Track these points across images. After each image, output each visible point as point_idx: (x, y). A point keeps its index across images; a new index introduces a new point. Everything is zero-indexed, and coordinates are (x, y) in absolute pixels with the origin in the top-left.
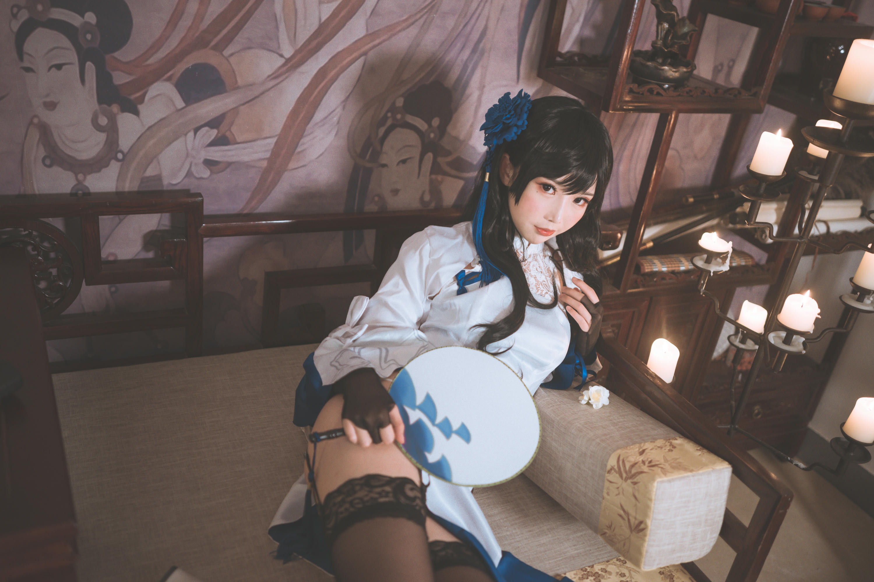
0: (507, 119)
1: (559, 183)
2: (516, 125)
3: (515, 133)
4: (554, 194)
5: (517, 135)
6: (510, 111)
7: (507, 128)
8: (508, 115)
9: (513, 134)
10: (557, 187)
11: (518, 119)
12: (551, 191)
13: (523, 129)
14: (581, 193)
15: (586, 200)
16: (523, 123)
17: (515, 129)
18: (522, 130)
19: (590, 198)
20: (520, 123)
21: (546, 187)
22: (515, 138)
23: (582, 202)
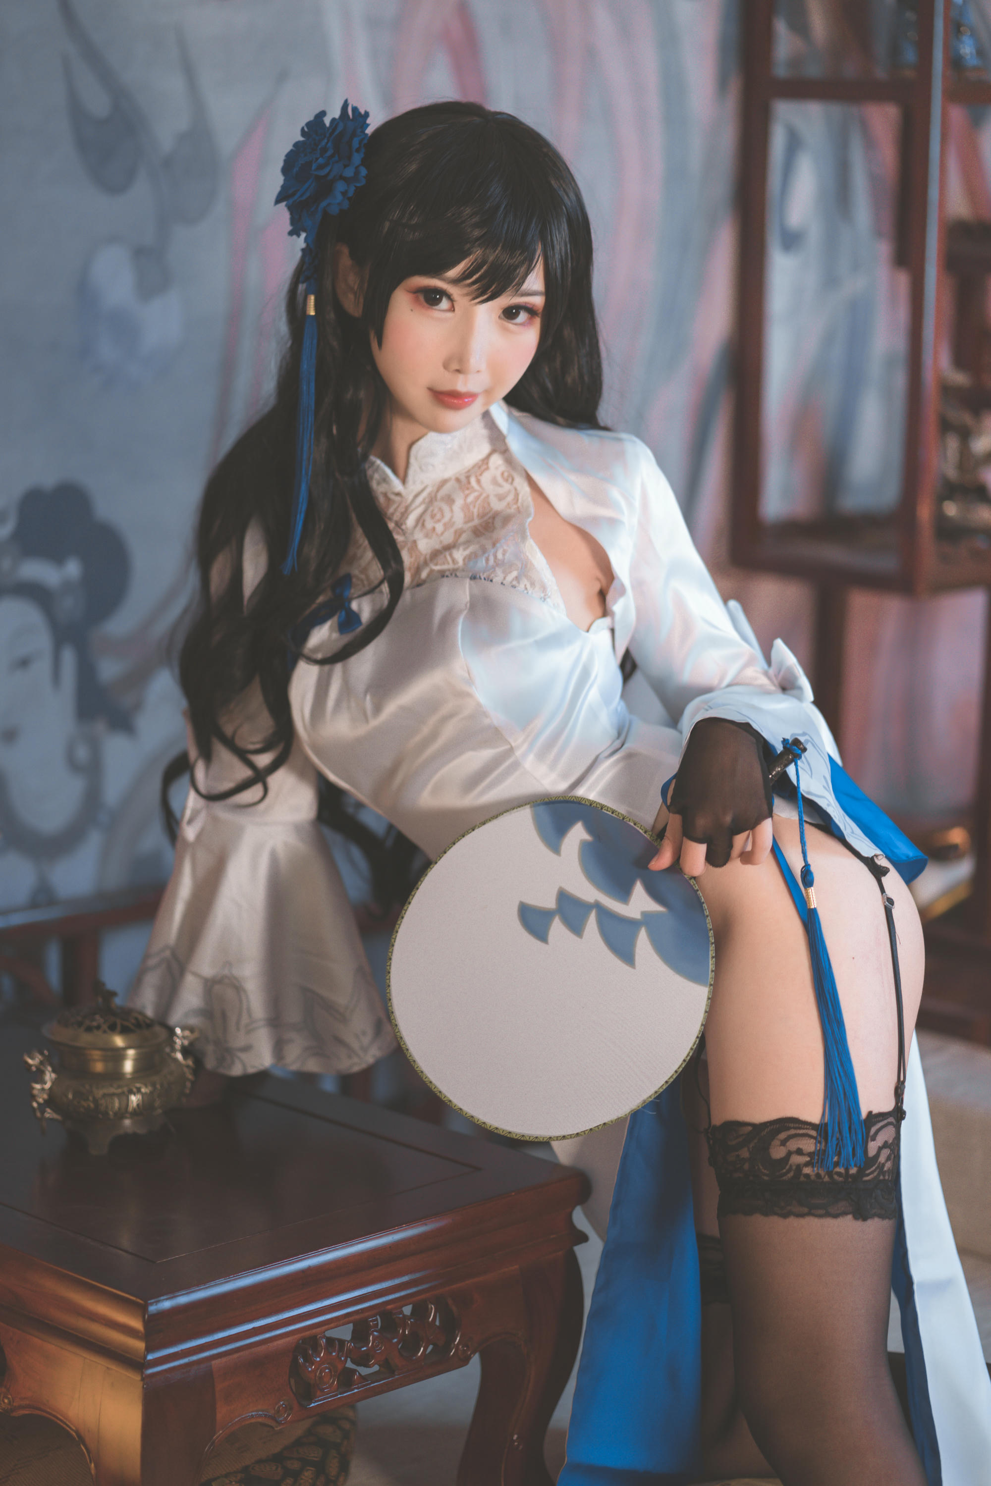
0: (321, 167)
1: (456, 281)
2: (342, 178)
3: (344, 194)
4: (454, 310)
5: (349, 199)
6: (324, 150)
7: (325, 188)
8: (320, 159)
9: (339, 197)
10: (454, 291)
11: (346, 166)
12: (445, 304)
13: (358, 185)
14: (508, 293)
15: (531, 311)
16: (357, 173)
17: (340, 186)
18: (355, 186)
19: (538, 301)
20: (349, 172)
21: (432, 297)
22: (346, 205)
23: (523, 316)
